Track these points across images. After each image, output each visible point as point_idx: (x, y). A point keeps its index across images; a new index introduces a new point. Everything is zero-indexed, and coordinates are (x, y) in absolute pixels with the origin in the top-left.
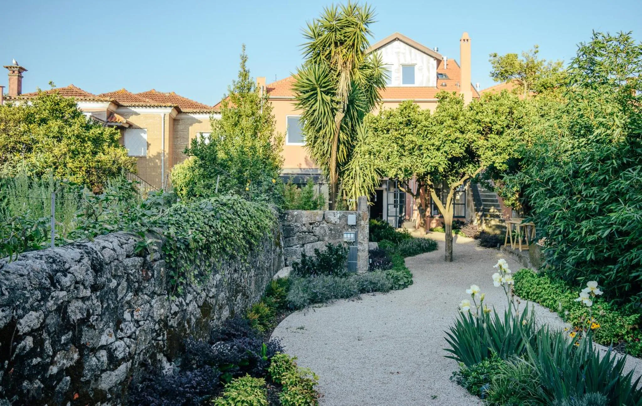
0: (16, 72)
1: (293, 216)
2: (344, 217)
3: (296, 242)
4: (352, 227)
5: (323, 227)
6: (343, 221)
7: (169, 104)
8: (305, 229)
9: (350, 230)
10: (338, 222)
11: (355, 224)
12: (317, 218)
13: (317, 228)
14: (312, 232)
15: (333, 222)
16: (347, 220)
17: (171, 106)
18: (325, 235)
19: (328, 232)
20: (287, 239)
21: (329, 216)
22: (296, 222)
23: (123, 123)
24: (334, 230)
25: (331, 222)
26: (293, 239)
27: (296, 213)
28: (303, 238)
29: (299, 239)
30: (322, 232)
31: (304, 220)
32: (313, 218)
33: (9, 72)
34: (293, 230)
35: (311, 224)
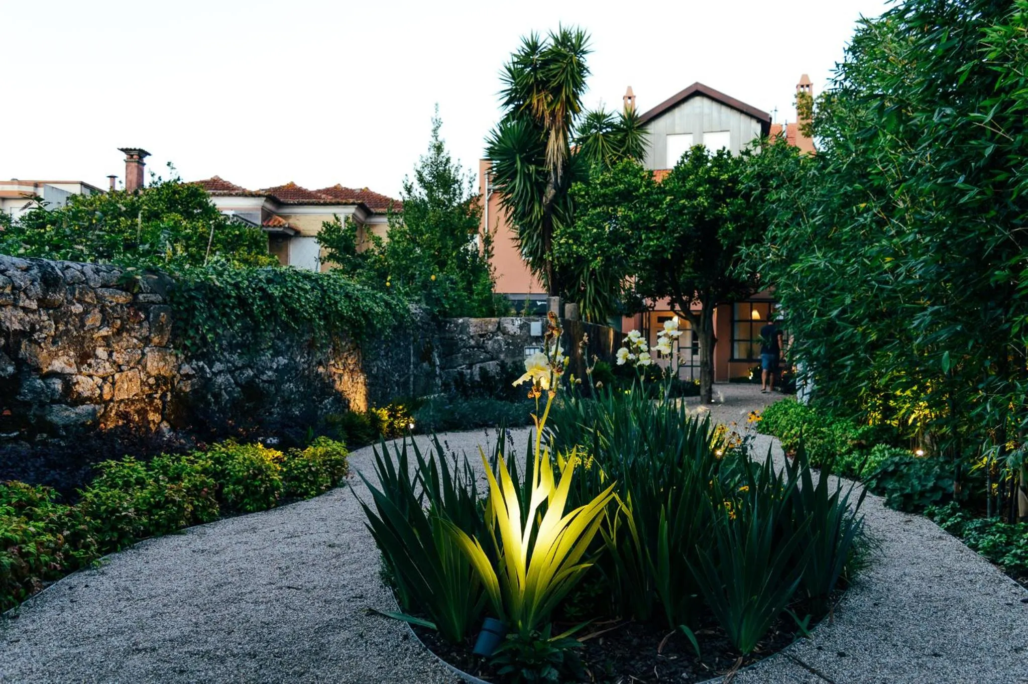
0: (135, 157)
1: (457, 325)
2: (525, 327)
3: (460, 361)
4: (537, 339)
5: (498, 340)
6: (524, 331)
7: (351, 201)
8: (472, 342)
9: (534, 344)
10: (518, 332)
11: (540, 334)
12: (490, 327)
13: (490, 342)
14: (483, 348)
15: (512, 332)
16: (529, 331)
17: (353, 204)
18: (501, 351)
19: (504, 348)
20: (449, 358)
21: (506, 325)
22: (461, 332)
23: (285, 228)
24: (512, 344)
25: (508, 333)
26: (457, 358)
27: (461, 321)
28: (469, 356)
29: (466, 356)
30: (496, 346)
31: (472, 330)
32: (484, 328)
33: (124, 156)
34: (457, 344)
35: (481, 336)
